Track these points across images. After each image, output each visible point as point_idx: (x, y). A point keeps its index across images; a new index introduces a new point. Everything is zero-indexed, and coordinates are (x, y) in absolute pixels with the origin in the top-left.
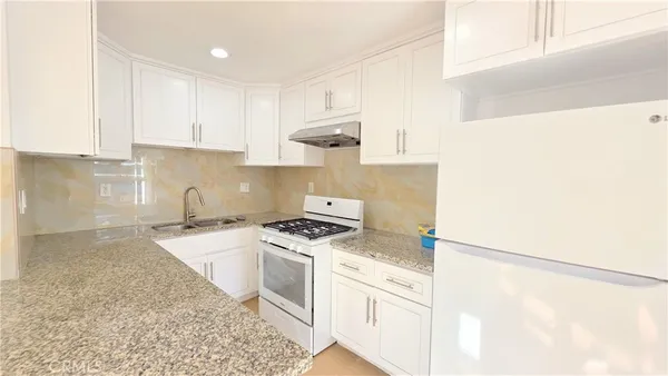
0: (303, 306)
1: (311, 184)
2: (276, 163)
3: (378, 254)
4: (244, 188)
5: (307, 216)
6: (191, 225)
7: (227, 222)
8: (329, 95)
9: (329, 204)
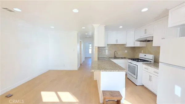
0: (135, 75)
1: (142, 51)
2: (133, 46)
3: (152, 66)
4: (126, 51)
5: (140, 58)
6: (115, 58)
7: (122, 58)
8: (146, 30)
9: (145, 55)
